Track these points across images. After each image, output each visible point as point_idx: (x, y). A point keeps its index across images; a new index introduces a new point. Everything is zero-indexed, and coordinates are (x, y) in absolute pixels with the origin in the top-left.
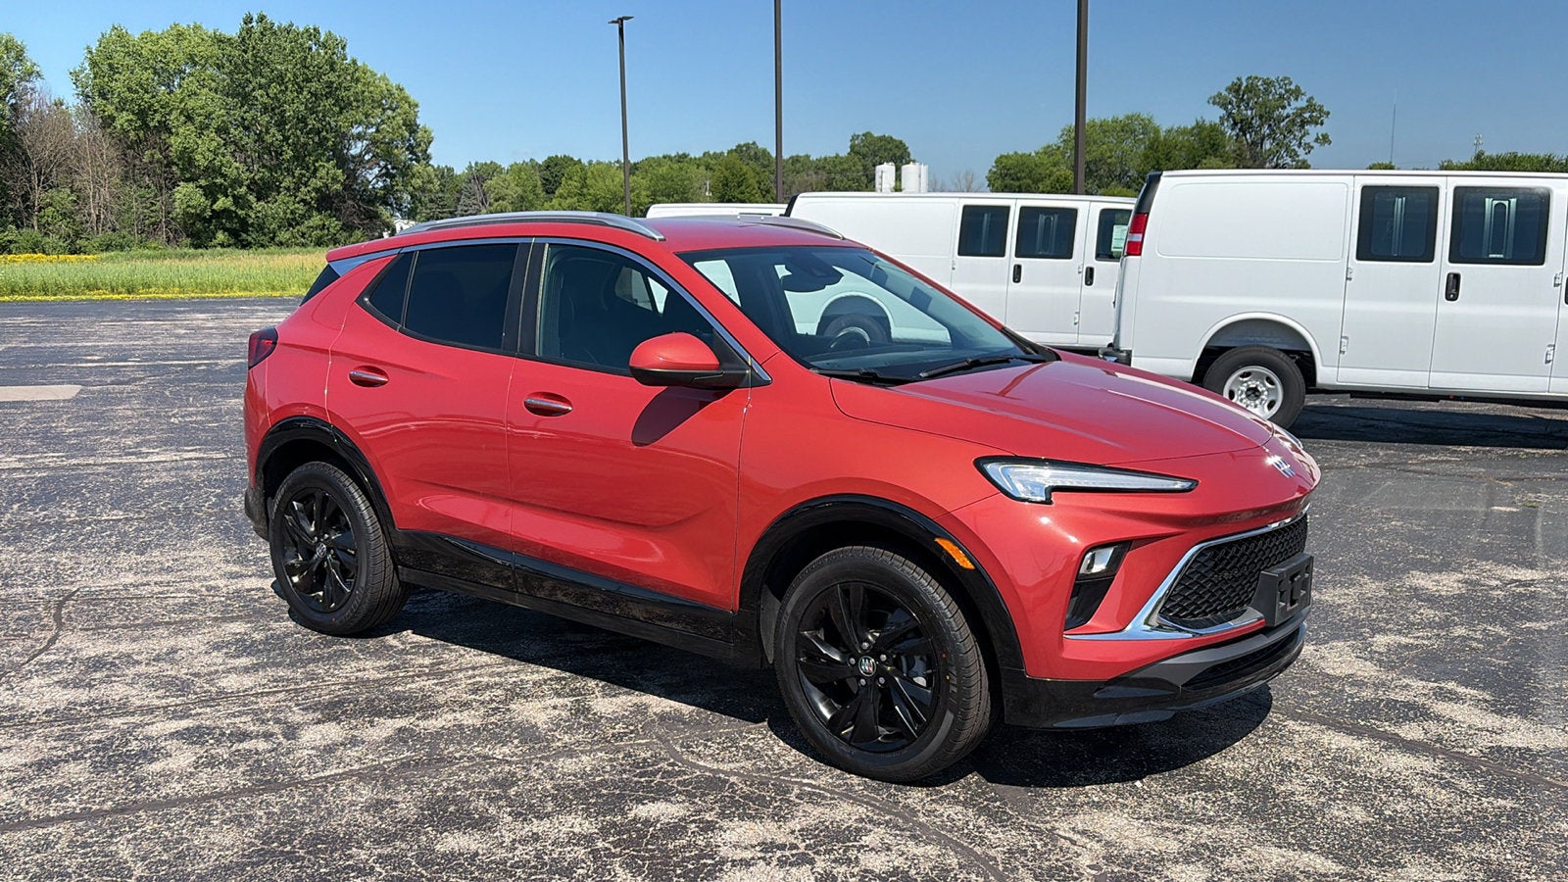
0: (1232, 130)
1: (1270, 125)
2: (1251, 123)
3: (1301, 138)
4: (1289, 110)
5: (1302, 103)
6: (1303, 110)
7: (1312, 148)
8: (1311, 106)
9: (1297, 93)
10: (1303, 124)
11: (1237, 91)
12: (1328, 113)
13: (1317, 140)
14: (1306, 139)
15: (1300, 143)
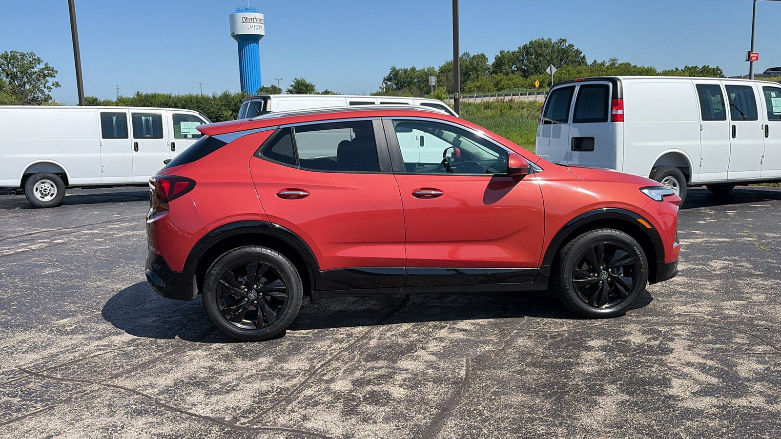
0: (7, 78)
1: (27, 77)
2: (16, 75)
3: (45, 83)
4: (35, 69)
5: (42, 66)
6: (43, 69)
7: (52, 88)
8: (47, 67)
9: (39, 61)
10: (45, 76)
11: (6, 58)
12: (57, 72)
13: (53, 85)
14: (47, 85)
15: (45, 86)
